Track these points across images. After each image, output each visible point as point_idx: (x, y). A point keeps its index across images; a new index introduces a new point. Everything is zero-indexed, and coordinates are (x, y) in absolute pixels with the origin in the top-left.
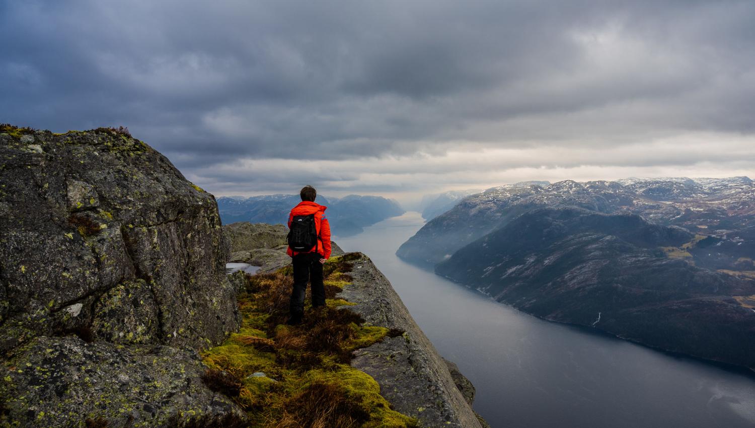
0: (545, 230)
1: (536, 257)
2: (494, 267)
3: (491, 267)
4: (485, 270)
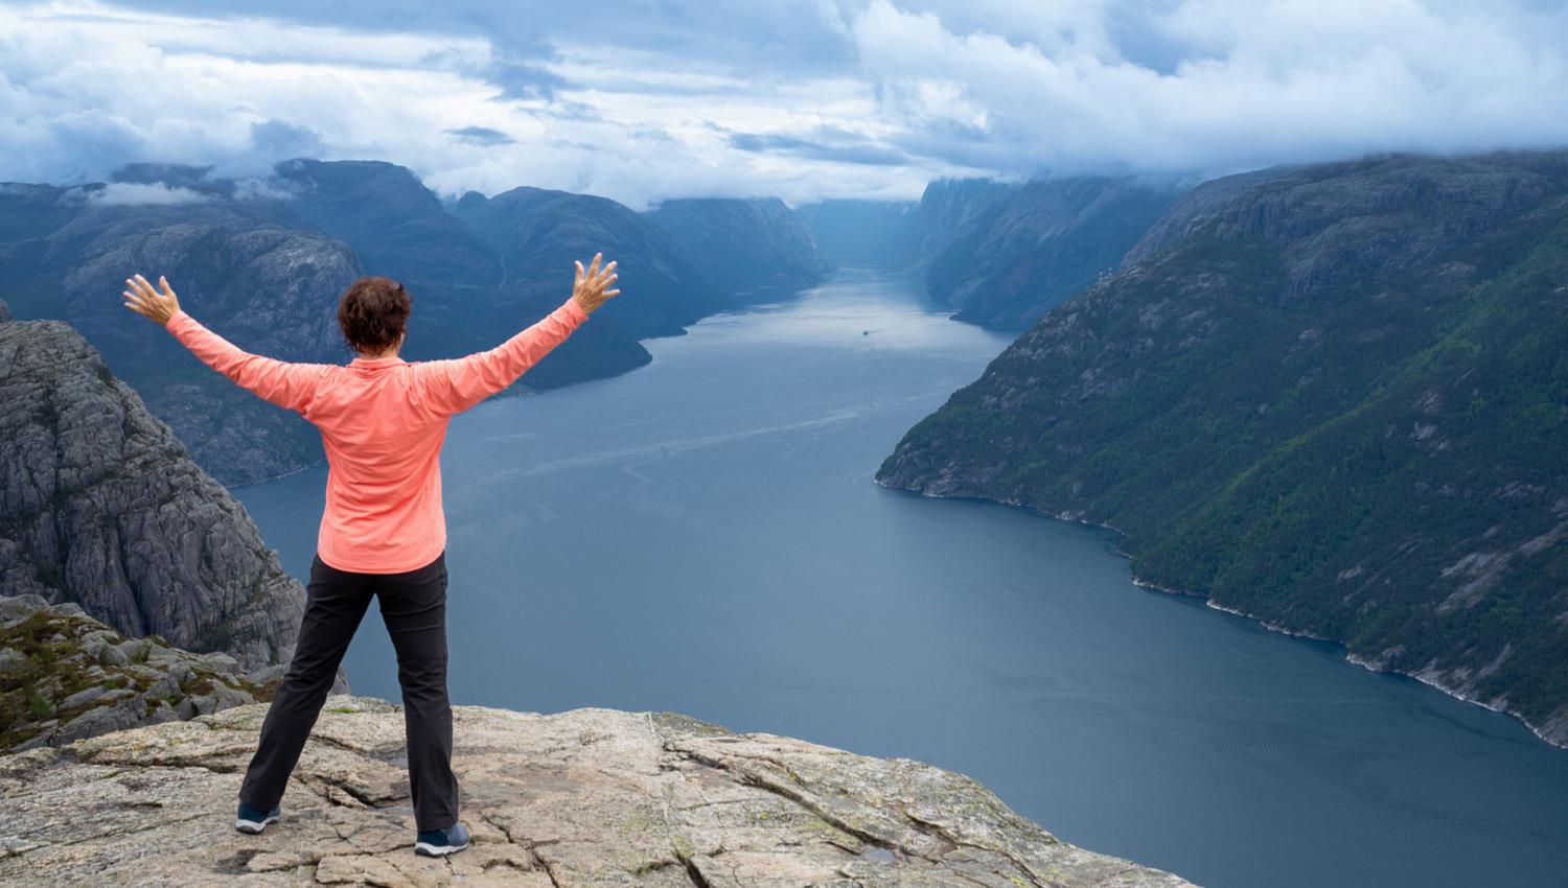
3: (1489, 557)
4: (1447, 572)
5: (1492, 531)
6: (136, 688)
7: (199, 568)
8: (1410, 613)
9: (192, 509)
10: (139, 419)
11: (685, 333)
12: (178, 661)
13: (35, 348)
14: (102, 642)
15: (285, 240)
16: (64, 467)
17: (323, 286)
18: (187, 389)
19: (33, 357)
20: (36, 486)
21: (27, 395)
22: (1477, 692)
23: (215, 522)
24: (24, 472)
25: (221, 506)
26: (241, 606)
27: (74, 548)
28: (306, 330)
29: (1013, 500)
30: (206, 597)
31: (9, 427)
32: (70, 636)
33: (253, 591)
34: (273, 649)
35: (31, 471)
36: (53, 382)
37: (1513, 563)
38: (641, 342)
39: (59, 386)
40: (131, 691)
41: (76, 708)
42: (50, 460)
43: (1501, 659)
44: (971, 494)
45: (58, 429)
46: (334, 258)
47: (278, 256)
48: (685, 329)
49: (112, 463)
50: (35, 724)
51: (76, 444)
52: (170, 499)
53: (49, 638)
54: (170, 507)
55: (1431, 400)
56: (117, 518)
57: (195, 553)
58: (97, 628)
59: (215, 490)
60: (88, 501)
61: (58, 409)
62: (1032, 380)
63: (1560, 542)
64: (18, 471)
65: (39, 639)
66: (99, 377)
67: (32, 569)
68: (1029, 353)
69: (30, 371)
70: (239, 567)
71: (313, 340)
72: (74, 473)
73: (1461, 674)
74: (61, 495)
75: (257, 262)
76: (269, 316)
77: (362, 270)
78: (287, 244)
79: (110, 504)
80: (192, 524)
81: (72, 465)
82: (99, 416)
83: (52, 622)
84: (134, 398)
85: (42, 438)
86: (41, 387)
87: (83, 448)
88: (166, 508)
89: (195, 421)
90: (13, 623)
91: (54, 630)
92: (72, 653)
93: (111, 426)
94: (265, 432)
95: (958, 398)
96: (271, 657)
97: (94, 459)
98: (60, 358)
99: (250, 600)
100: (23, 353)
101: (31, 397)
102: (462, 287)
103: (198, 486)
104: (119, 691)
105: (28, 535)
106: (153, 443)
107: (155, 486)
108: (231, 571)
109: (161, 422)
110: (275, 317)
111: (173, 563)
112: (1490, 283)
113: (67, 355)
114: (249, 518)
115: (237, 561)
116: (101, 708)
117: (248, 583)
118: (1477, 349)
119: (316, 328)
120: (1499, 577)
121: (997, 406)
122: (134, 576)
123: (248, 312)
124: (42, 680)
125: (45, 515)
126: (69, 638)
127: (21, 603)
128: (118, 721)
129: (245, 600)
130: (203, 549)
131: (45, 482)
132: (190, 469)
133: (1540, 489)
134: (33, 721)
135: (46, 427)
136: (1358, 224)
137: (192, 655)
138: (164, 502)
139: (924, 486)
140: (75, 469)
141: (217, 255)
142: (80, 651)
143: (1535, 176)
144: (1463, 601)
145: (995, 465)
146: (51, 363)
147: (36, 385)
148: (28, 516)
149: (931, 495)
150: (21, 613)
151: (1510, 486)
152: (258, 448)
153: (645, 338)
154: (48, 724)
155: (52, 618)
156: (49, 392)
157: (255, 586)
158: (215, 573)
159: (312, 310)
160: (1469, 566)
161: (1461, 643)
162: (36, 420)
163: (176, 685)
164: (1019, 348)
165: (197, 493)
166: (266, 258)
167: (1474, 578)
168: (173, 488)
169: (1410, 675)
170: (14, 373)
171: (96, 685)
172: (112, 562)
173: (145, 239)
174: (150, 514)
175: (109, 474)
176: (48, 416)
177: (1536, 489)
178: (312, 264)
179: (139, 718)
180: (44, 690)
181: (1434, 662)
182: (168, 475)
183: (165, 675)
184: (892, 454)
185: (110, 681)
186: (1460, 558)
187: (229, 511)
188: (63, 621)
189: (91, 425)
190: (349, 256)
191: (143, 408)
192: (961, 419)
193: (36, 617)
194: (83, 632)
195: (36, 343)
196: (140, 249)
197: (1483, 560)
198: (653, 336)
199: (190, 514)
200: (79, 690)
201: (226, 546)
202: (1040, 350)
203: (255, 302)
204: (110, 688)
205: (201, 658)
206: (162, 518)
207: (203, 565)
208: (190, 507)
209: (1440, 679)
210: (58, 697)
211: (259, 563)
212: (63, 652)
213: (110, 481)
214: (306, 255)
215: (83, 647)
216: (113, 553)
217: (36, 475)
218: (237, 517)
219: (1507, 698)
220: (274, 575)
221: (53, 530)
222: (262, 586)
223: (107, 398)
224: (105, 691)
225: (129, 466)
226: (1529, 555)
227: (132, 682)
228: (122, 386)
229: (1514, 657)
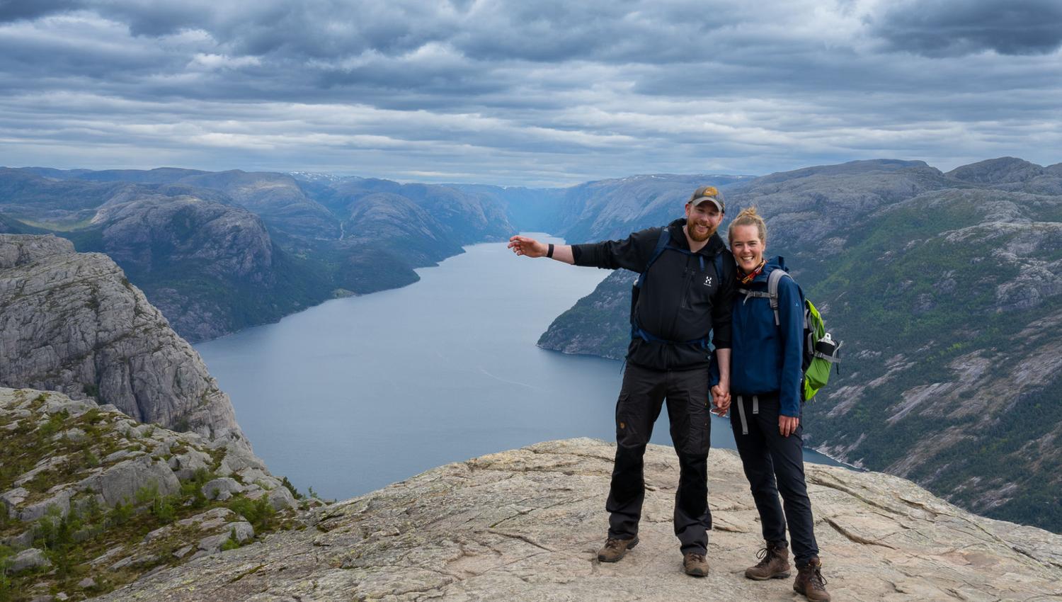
0: (1003, 289)
1: (987, 361)
2: (863, 388)
3: (853, 388)
4: (832, 396)
5: (855, 375)
6: (146, 451)
7: (173, 386)
8: (813, 417)
9: (170, 354)
10: (144, 306)
11: (438, 265)
12: (169, 436)
13: (88, 267)
14: (127, 426)
15: (225, 213)
16: (100, 331)
17: (245, 237)
18: (169, 290)
19: (86, 272)
20: (85, 341)
21: (83, 293)
22: (847, 458)
23: (183, 362)
24: (79, 334)
25: (186, 353)
26: (195, 407)
27: (104, 374)
28: (234, 260)
29: (609, 356)
30: (176, 401)
31: (72, 309)
32: (109, 422)
33: (202, 399)
34: (212, 431)
35: (83, 333)
36: (97, 286)
37: (865, 392)
38: (414, 270)
39: (100, 288)
40: (144, 453)
41: (113, 461)
42: (93, 327)
43: (859, 441)
44: (588, 352)
45: (99, 311)
46: (251, 222)
47: (221, 220)
48: (438, 263)
49: (128, 329)
50: (90, 470)
51: (109, 319)
52: (159, 349)
53: (98, 423)
54: (159, 353)
55: (824, 307)
56: (129, 359)
57: (171, 378)
58: (125, 418)
59: (183, 345)
60: (113, 349)
61: (99, 300)
62: (620, 293)
63: (889, 381)
64: (76, 333)
65: (92, 423)
66: (122, 283)
67: (81, 386)
68: (619, 279)
69: (84, 279)
70: (195, 386)
71: (238, 266)
72: (107, 334)
73: (839, 448)
74: (99, 346)
75: (209, 224)
76: (215, 253)
77: (266, 229)
78: (225, 215)
79: (125, 352)
80: (170, 362)
81: (106, 330)
82: (122, 304)
83: (99, 414)
84: (140, 294)
85: (89, 315)
86: (90, 288)
87: (112, 321)
88: (156, 354)
89: (172, 308)
90: (77, 415)
91: (100, 419)
92: (110, 432)
93: (128, 310)
94: (211, 314)
95: (582, 302)
96: (211, 435)
97: (117, 327)
98: (101, 273)
99: (200, 404)
100: (81, 270)
101: (85, 293)
102: (319, 239)
103: (174, 342)
104: (137, 452)
105: (80, 367)
106: (150, 320)
107: (150, 342)
108: (191, 388)
109: (155, 308)
110: (218, 253)
111: (159, 383)
112: (853, 248)
113: (105, 271)
114: (201, 360)
115: (194, 383)
116: (127, 461)
117: (199, 395)
118: (847, 282)
119: (240, 259)
120: (858, 399)
121: (602, 306)
122: (137, 390)
123: (204, 250)
124: (94, 446)
125: (90, 357)
126: (109, 423)
127: (83, 404)
128: (136, 468)
129: (198, 404)
130: (176, 375)
131: (90, 339)
132: (170, 334)
133: (879, 353)
134: (88, 468)
135: (92, 310)
136: (785, 217)
137: (176, 433)
138: (156, 350)
139: (563, 348)
140: (107, 332)
141: (187, 220)
142: (116, 430)
143: (875, 195)
144: (840, 411)
145: (599, 337)
146: (96, 275)
147: (87, 287)
148: (80, 357)
149: (566, 353)
150: (82, 409)
151: (864, 352)
152: (206, 323)
153: (416, 268)
154: (96, 470)
155: (99, 412)
156: (94, 291)
157: (203, 396)
158: (182, 389)
159: (239, 250)
160: (843, 393)
161: (839, 433)
162: (87, 306)
163: (168, 449)
164: (613, 277)
165: (174, 346)
166: (215, 222)
167: (845, 399)
168: (161, 343)
169: (813, 449)
170: (75, 281)
171: (124, 449)
172: (125, 383)
173: (149, 211)
174: (148, 357)
175: (126, 335)
176: (94, 304)
177: (877, 353)
178: (239, 226)
179: (148, 467)
180: (94, 451)
181: (825, 443)
182: (158, 336)
183: (162, 444)
184: (547, 331)
185: (131, 447)
186: (838, 389)
187: (191, 356)
188: (106, 414)
189: (117, 309)
190: (259, 221)
191: (146, 300)
192: (583, 313)
193: (91, 411)
194: (117, 420)
195: (89, 265)
196: (146, 216)
197: (851, 389)
198: (420, 266)
199: (170, 357)
200: (115, 452)
201: (188, 375)
202: (624, 278)
203: (207, 245)
204: (132, 451)
205: (181, 435)
206: (153, 359)
207: (176, 385)
208: (169, 353)
209: (828, 451)
210: (102, 455)
211: (206, 384)
212: (106, 431)
213: (126, 339)
214: (236, 221)
215: (117, 428)
216: (126, 377)
217: (85, 335)
218: (195, 359)
219: (862, 461)
220: (214, 391)
221: (93, 364)
222: (207, 396)
223: (126, 295)
224: (129, 452)
225: (137, 331)
226: (873, 387)
227: (144, 447)
228: (135, 288)
229: (866, 440)
